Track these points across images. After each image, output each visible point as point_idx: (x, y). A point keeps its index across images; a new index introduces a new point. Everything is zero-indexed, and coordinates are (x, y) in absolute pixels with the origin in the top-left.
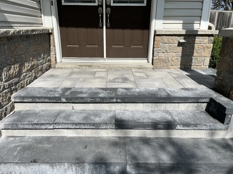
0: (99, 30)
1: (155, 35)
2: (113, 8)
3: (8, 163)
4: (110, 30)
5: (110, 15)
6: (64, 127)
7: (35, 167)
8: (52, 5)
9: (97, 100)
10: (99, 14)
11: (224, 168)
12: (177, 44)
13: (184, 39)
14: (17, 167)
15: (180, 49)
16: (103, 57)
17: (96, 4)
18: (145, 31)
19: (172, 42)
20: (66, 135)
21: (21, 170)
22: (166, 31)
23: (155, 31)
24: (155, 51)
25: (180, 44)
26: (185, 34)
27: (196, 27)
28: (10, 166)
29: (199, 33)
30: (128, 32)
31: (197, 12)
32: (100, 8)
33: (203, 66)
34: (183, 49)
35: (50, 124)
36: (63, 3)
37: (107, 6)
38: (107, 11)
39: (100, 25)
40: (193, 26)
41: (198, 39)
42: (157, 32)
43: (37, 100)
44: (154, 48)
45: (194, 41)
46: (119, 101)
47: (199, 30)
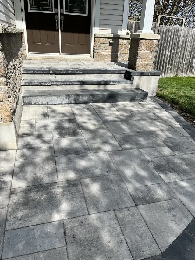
0: (56, 33)
1: (95, 37)
2: (65, 16)
3: (37, 96)
4: (64, 33)
5: (63, 20)
6: (56, 84)
7: (50, 97)
8: (23, 12)
9: (70, 72)
10: (56, 20)
11: (130, 96)
12: (109, 44)
13: (113, 41)
14: (41, 99)
15: (110, 47)
16: (59, 52)
17: (53, 12)
18: (88, 35)
19: (105, 42)
20: (57, 89)
21: (43, 100)
22: (101, 35)
23: (95, 35)
24: (95, 49)
25: (110, 44)
26: (112, 37)
27: (119, 32)
28: (38, 98)
29: (121, 37)
30: (76, 35)
31: (120, 23)
32: (56, 16)
33: (124, 60)
34: (112, 48)
35: (49, 82)
36: (29, 11)
37: (61, 14)
38: (61, 18)
39: (57, 28)
40: (117, 32)
41: (121, 41)
42: (96, 35)
43: (36, 72)
44: (94, 46)
45: (118, 42)
46: (81, 72)
47: (121, 35)
